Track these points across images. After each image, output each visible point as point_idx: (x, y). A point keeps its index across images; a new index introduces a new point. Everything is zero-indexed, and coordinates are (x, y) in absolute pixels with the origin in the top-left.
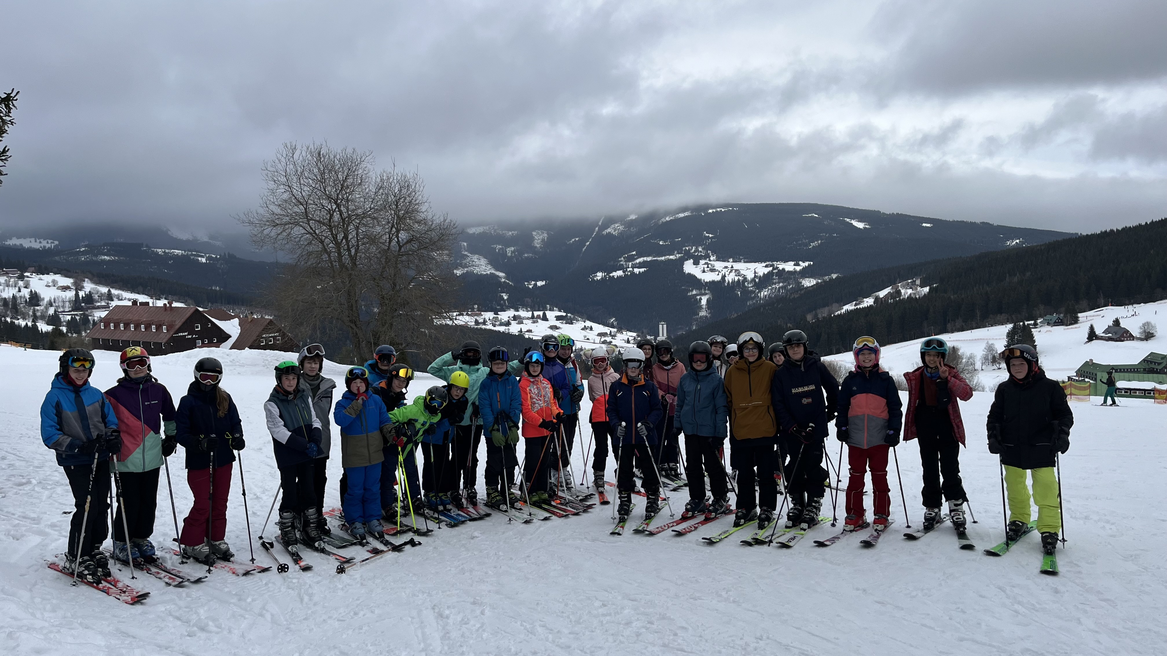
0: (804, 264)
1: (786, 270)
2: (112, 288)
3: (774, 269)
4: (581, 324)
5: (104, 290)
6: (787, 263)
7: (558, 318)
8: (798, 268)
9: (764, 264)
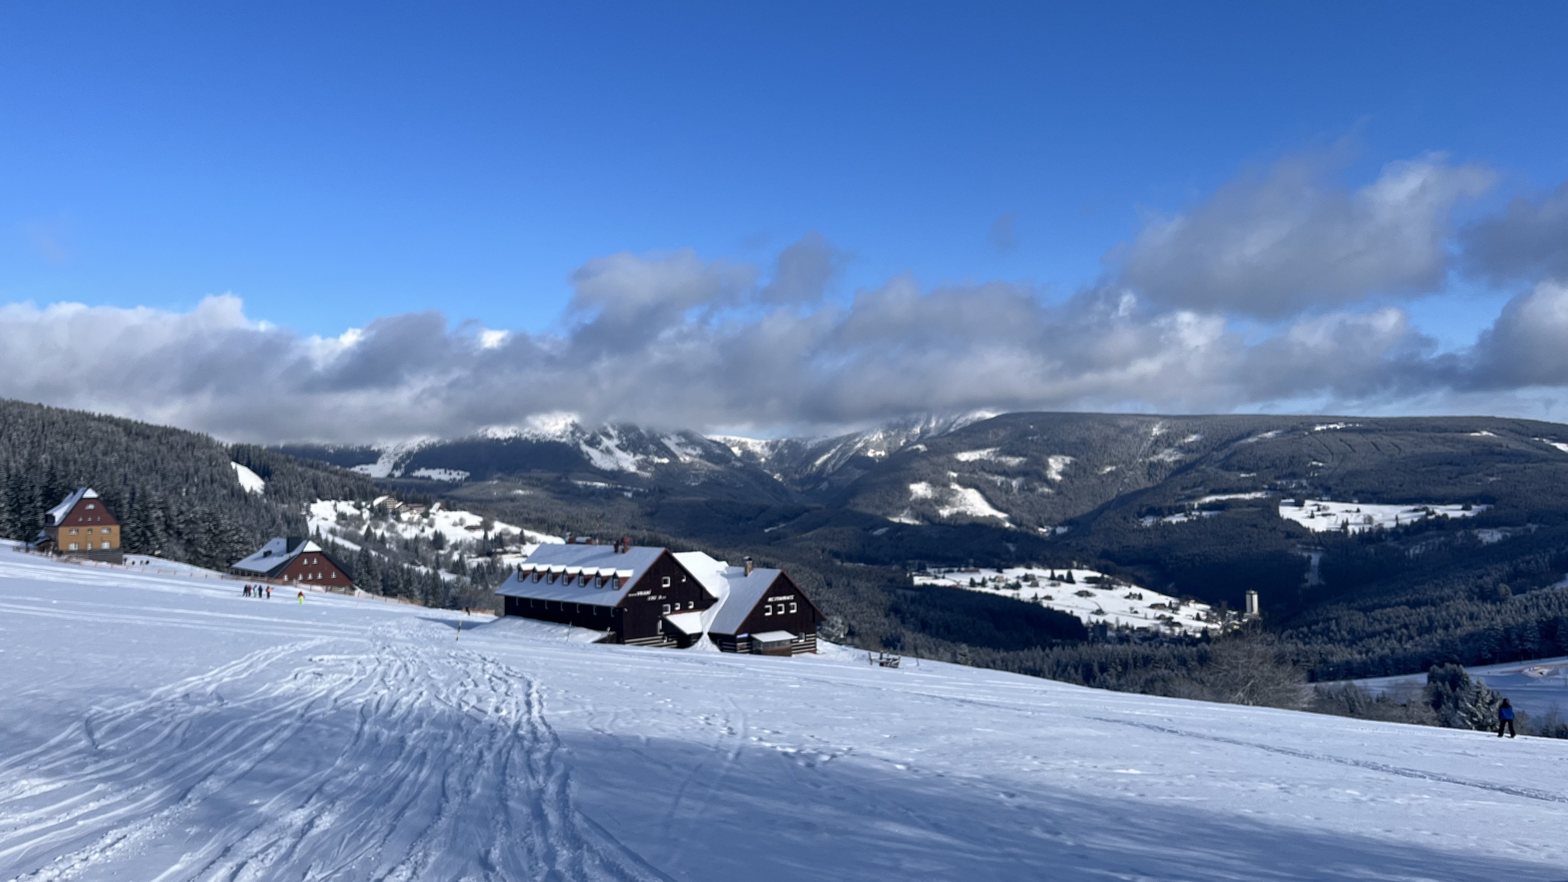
0: (1477, 509)
1: (1449, 516)
2: (526, 528)
3: (1428, 515)
4: (1124, 590)
5: (515, 530)
6: (1449, 507)
7: (1089, 580)
8: (1469, 515)
9: (1412, 508)
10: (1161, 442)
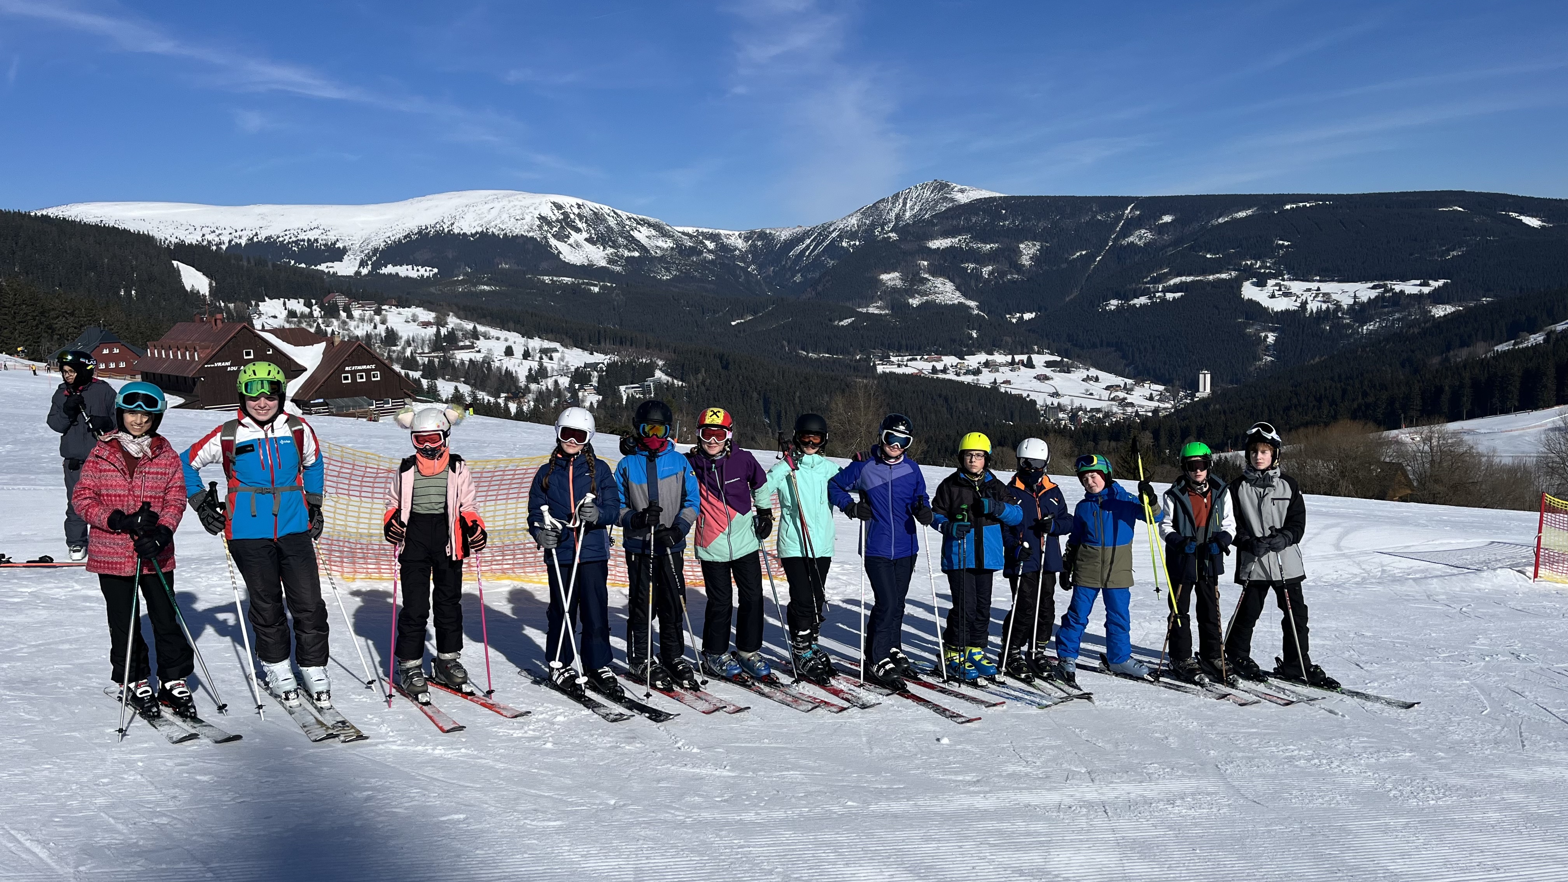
0: (1435, 284)
1: (1407, 292)
2: (478, 323)
3: (1386, 291)
4: (1082, 373)
6: (1408, 283)
7: (1049, 364)
8: (1426, 290)
9: (1371, 285)
10: (1132, 225)
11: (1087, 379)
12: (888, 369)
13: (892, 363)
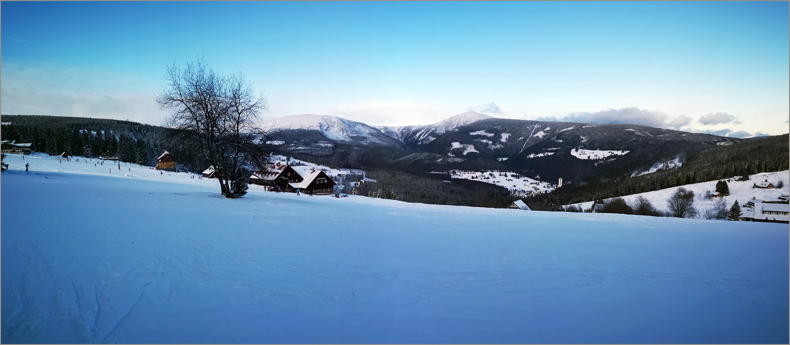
0: (626, 152)
4: (523, 179)
7: (513, 176)
10: (537, 131)
11: (525, 180)
12: (456, 177)
13: (457, 175)
